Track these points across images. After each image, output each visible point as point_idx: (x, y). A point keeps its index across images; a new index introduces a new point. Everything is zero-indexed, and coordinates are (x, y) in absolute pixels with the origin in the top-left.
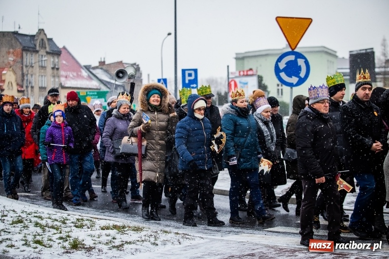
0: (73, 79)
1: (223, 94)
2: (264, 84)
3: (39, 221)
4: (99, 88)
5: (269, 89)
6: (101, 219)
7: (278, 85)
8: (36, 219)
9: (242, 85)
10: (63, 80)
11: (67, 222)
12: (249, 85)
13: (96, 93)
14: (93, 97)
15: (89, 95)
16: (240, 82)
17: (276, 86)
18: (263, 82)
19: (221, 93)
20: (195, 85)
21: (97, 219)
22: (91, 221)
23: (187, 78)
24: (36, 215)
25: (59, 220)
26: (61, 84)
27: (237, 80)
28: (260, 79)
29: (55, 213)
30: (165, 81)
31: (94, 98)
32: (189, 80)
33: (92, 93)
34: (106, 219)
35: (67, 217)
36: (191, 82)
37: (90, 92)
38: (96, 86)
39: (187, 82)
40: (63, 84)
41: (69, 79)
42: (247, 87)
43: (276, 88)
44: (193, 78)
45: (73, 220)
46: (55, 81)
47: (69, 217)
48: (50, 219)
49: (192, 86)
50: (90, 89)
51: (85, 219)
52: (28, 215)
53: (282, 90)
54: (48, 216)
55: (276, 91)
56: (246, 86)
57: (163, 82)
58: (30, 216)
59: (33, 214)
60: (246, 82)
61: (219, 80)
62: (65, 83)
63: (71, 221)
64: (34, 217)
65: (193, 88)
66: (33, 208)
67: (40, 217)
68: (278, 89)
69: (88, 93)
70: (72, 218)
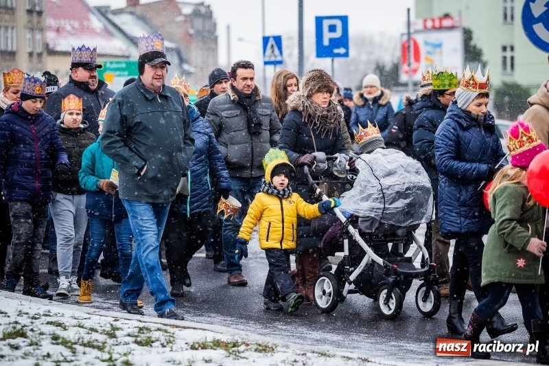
0: (72, 35)
1: (388, 67)
2: (475, 47)
3: (59, 331)
4: (126, 54)
5: (484, 58)
6: (185, 328)
7: (504, 49)
8: (51, 329)
9: (429, 49)
10: (50, 36)
11: (117, 333)
12: (445, 48)
13: (124, 66)
14: (117, 73)
15: (109, 69)
16: (426, 43)
17: (500, 49)
18: (473, 43)
19: (384, 67)
20: (342, 51)
21: (177, 327)
22: (166, 331)
23: (327, 36)
24: (49, 319)
25: (100, 329)
26: (47, 45)
27: (420, 39)
28: (468, 35)
29: (88, 316)
30: (278, 40)
31: (120, 75)
32: (331, 40)
33: (115, 66)
34: (194, 328)
35: (114, 323)
36: (335, 43)
37: (111, 63)
38: (121, 50)
39: (326, 43)
40: (51, 46)
41: (64, 34)
42: (441, 53)
43: (500, 54)
44: (338, 34)
45: (130, 331)
46: (33, 37)
47: (118, 324)
48: (82, 327)
49: (336, 51)
50: (111, 56)
51: (153, 329)
52: (34, 321)
53: (512, 58)
54: (75, 322)
55: (500, 61)
56: (438, 50)
57: (274, 43)
58: (37, 322)
59: (43, 318)
60: (438, 43)
61: (377, 39)
62: (55, 45)
63: (125, 333)
64: (48, 323)
65: (339, 55)
66: (39, 306)
67: (59, 325)
68: (505, 58)
69: (108, 65)
70: (126, 326)
